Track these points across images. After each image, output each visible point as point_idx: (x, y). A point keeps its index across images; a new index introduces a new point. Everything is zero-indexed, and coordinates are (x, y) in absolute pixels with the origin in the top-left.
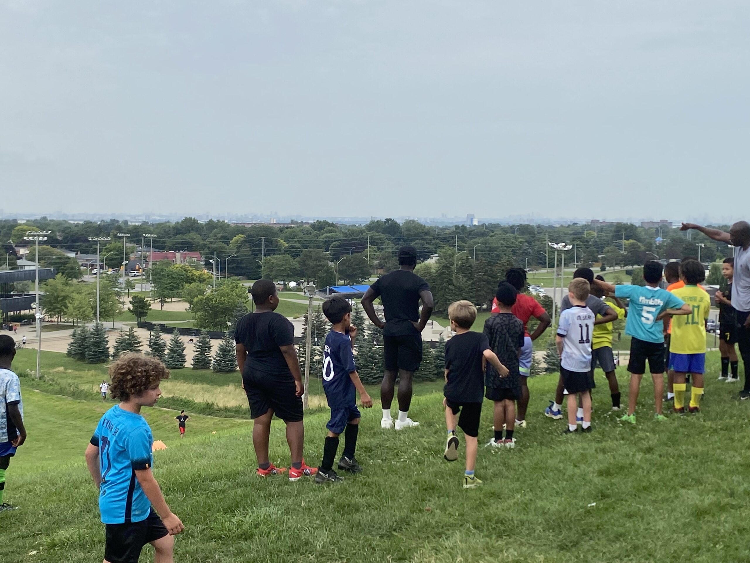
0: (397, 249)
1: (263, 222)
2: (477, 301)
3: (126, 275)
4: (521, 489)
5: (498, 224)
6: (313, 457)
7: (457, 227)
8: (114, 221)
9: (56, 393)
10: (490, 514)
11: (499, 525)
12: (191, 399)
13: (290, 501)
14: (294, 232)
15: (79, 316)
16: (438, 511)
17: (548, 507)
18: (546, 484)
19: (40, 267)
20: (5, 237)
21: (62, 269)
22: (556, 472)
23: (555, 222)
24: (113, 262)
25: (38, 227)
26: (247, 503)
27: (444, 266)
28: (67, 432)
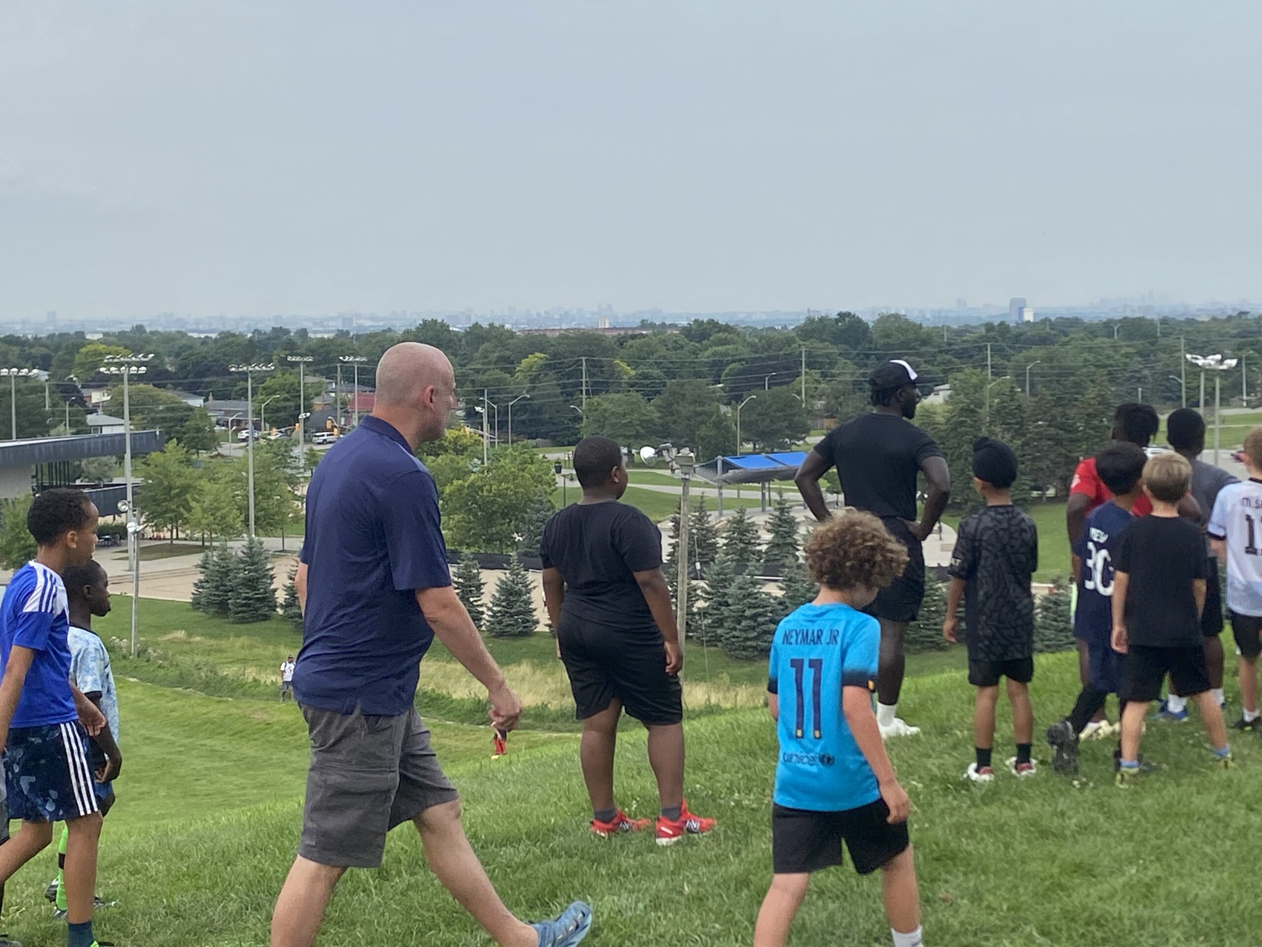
0: (864, 375)
1: (583, 327)
2: (1035, 480)
3: (308, 441)
4: (1138, 856)
5: (1077, 319)
6: (703, 798)
7: (989, 327)
8: (279, 332)
9: (172, 685)
10: (1074, 906)
11: (1093, 928)
12: (444, 692)
13: (661, 884)
14: (649, 345)
15: (214, 526)
16: (965, 901)
17: (1194, 892)
18: (1190, 846)
19: (132, 427)
20: (60, 367)
21: (177, 432)
22: (1209, 821)
23: (1199, 310)
24: (280, 414)
25: (126, 347)
26: (573, 888)
27: (962, 409)
28: (197, 761)
